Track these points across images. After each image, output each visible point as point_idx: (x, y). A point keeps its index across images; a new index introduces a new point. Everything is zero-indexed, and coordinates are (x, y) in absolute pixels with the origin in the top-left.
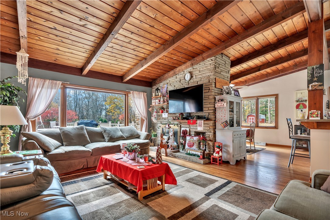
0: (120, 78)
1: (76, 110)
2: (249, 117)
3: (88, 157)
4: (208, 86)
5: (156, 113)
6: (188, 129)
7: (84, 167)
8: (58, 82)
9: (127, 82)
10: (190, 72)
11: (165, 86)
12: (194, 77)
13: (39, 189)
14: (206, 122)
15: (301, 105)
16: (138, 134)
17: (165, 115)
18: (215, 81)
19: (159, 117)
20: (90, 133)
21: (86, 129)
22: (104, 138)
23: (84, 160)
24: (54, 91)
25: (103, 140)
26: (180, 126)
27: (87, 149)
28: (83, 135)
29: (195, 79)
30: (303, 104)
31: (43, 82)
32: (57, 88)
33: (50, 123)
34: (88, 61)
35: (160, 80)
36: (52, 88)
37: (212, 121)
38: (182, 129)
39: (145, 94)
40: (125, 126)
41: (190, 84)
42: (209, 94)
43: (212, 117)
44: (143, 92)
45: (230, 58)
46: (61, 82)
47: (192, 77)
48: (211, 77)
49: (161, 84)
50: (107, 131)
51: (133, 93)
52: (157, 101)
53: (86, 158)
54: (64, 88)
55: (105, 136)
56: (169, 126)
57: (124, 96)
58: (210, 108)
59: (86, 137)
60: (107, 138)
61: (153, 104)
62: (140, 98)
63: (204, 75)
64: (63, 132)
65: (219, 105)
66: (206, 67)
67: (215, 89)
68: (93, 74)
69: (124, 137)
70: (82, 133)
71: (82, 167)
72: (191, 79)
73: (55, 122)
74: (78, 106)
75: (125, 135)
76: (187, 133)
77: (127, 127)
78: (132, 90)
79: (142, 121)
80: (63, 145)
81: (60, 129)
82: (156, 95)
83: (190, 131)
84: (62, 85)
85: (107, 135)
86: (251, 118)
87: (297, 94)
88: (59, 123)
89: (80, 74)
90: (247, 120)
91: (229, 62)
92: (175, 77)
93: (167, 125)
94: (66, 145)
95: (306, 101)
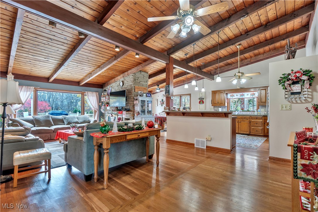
0: (78, 83)
1: (49, 101)
3: (51, 133)
4: (131, 91)
5: (104, 106)
6: (121, 117)
7: (49, 139)
8: (32, 87)
9: (83, 86)
10: (122, 81)
11: (110, 88)
12: (125, 85)
13: (27, 133)
14: (127, 112)
15: (201, 102)
16: (89, 121)
17: (108, 108)
18: (134, 88)
19: (105, 109)
20: (54, 120)
21: (51, 117)
22: (64, 122)
23: (48, 135)
24: (28, 93)
25: (64, 124)
26: (118, 115)
27: (51, 129)
28: (49, 121)
29: (125, 86)
30: (202, 101)
31: (21, 88)
32: (31, 91)
33: (23, 113)
34: (52, 75)
35: (107, 84)
36: (27, 91)
37: (132, 112)
38: (119, 117)
39: (97, 93)
40: (82, 115)
41: (123, 89)
42: (131, 95)
43: (132, 109)
44: (96, 92)
45: (148, 73)
46: (34, 87)
47: (123, 84)
48: (132, 86)
49: (108, 87)
50: (66, 119)
51: (87, 93)
52: (104, 98)
53: (50, 134)
54: (36, 91)
55: (65, 121)
56: (112, 115)
57: (81, 95)
58: (131, 104)
59: (51, 122)
60: (66, 123)
61: (102, 100)
62: (93, 96)
63: (129, 84)
64: (35, 119)
65: (136, 102)
66: (130, 79)
67: (135, 93)
68: (57, 81)
69: (78, 122)
70: (48, 119)
71: (47, 139)
72: (123, 86)
73: (27, 112)
74: (51, 97)
75: (80, 121)
76: (120, 119)
77: (83, 116)
78: (86, 91)
79: (95, 112)
80: (35, 126)
81: (33, 117)
82: (104, 95)
83: (122, 118)
84: (34, 89)
85: (66, 121)
87: (199, 94)
88: (32, 113)
89: (47, 81)
91: (147, 76)
92: (115, 83)
93: (111, 114)
94: (37, 127)
95: (203, 99)
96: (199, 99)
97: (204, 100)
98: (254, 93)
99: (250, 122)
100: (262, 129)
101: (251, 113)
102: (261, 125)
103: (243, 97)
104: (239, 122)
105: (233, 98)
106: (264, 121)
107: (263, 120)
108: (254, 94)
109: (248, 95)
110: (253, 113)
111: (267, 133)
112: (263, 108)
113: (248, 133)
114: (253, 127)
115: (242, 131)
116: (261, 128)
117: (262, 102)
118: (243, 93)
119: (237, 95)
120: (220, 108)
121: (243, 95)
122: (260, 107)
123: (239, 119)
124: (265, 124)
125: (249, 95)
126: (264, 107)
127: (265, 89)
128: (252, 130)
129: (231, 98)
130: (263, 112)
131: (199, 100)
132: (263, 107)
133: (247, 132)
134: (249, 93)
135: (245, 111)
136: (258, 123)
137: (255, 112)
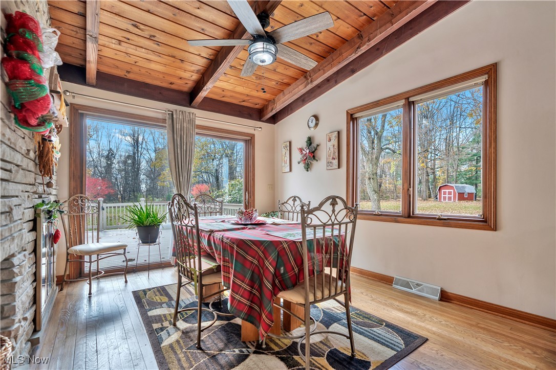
2: (443, 191)
86: (447, 191)
90: (438, 196)
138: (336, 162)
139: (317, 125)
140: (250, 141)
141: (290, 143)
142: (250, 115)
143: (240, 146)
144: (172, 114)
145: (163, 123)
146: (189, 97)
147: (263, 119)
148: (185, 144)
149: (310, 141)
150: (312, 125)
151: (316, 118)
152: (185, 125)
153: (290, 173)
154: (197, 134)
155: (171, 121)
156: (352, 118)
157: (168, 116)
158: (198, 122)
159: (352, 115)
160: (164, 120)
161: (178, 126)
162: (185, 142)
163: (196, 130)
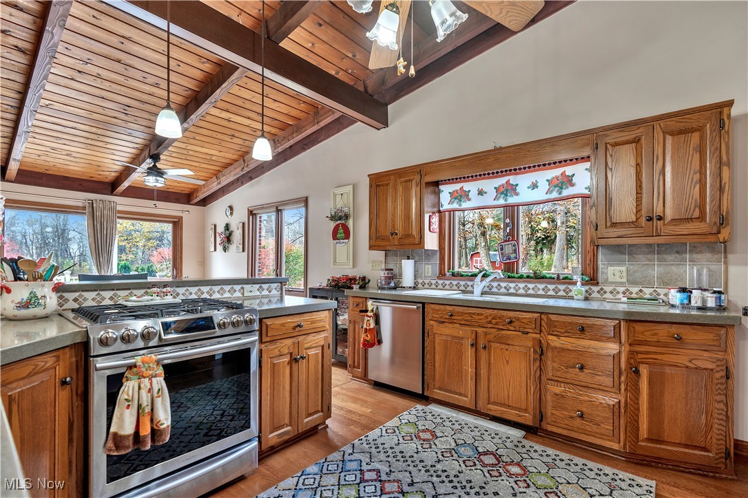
15: (341, 230)
30: (344, 225)
95: (347, 217)
96: (333, 218)
97: (350, 223)
98: (569, 170)
99: (541, 351)
100: (615, 410)
101: (551, 287)
102: (608, 381)
103: (512, 200)
104: (481, 344)
105: (465, 205)
106: (632, 354)
107: (626, 349)
108: (568, 181)
109: (534, 186)
110: (562, 287)
111: (649, 440)
112: (621, 262)
113: (528, 419)
114: (558, 389)
115: (495, 403)
116: (610, 400)
117: (614, 225)
118: (513, 179)
119: (481, 193)
120: (408, 258)
121: (511, 189)
122: (600, 256)
123: (480, 330)
124: (637, 372)
125: (543, 186)
126: (623, 253)
127: (637, 141)
128: (554, 407)
129: (455, 206)
130: (622, 284)
131: (332, 225)
132: (618, 256)
133: (526, 411)
134: (544, 177)
135: (521, 277)
136: (589, 362)
137: (575, 283)
138: (241, 246)
139: (231, 214)
140: (177, 224)
141: (215, 226)
142: (178, 200)
143: (168, 228)
144: (92, 203)
145: (83, 210)
146: (111, 187)
147: (192, 202)
148: (105, 229)
149: (227, 227)
150: (228, 214)
151: (231, 208)
152: (105, 212)
153: (215, 253)
154: (118, 217)
155: (91, 209)
156: (251, 213)
157: (88, 205)
158: (119, 208)
159: (251, 211)
160: (84, 208)
161: (98, 214)
162: (105, 227)
163: (118, 215)
